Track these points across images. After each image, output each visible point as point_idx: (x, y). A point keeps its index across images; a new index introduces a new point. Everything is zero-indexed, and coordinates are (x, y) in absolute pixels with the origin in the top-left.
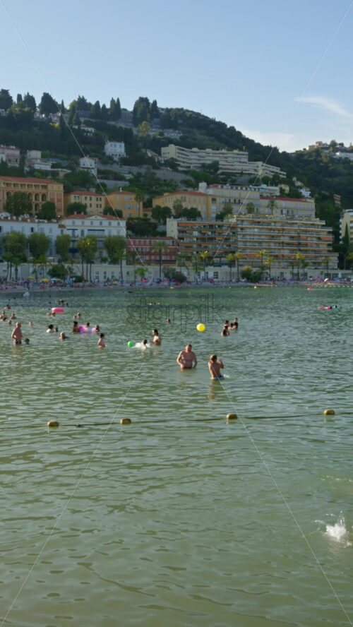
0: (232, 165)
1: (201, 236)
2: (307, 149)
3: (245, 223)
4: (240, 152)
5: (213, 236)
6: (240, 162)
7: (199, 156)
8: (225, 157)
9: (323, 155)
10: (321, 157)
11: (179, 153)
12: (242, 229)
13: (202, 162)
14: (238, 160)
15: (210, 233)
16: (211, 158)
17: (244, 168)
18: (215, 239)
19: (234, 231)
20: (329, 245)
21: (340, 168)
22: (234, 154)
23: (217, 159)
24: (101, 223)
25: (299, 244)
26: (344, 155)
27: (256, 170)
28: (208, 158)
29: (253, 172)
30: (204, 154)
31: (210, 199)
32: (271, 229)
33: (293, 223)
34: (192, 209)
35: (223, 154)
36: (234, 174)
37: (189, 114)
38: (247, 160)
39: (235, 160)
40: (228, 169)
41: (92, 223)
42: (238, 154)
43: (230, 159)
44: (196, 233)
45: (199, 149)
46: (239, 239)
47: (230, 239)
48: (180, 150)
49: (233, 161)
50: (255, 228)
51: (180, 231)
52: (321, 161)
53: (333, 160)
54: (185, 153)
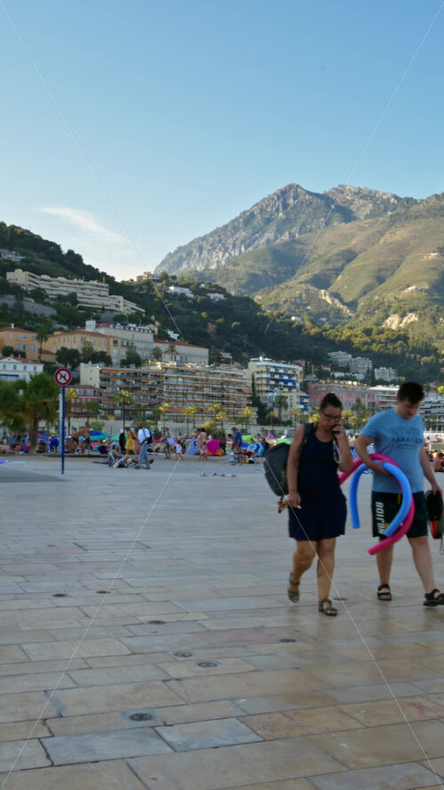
0: (90, 299)
1: (125, 385)
2: (135, 280)
3: (169, 371)
4: (100, 284)
5: (138, 385)
6: (100, 295)
7: (51, 285)
8: (83, 289)
9: (155, 287)
10: (153, 290)
11: (29, 280)
12: (166, 378)
13: (57, 293)
14: (97, 292)
15: (134, 382)
16: (65, 289)
17: (105, 303)
18: (140, 389)
19: (158, 380)
20: (248, 398)
21: (177, 305)
22: (92, 285)
23: (72, 290)
24: (15, 367)
25: (223, 396)
26: (179, 290)
27: (117, 306)
28: (61, 288)
29: (115, 308)
30: (57, 283)
31: (111, 341)
32: (196, 380)
33: (215, 373)
34: (102, 352)
35: (79, 284)
36: (95, 310)
37: (19, 231)
38: (107, 294)
39: (93, 292)
40: (87, 303)
41: (4, 367)
42: (97, 286)
43: (88, 292)
44: (119, 382)
45: (52, 276)
46: (165, 390)
47: (155, 389)
48: (32, 276)
49: (91, 294)
50: (177, 377)
51: (102, 379)
52: (155, 296)
53: (167, 295)
54: (36, 281)
